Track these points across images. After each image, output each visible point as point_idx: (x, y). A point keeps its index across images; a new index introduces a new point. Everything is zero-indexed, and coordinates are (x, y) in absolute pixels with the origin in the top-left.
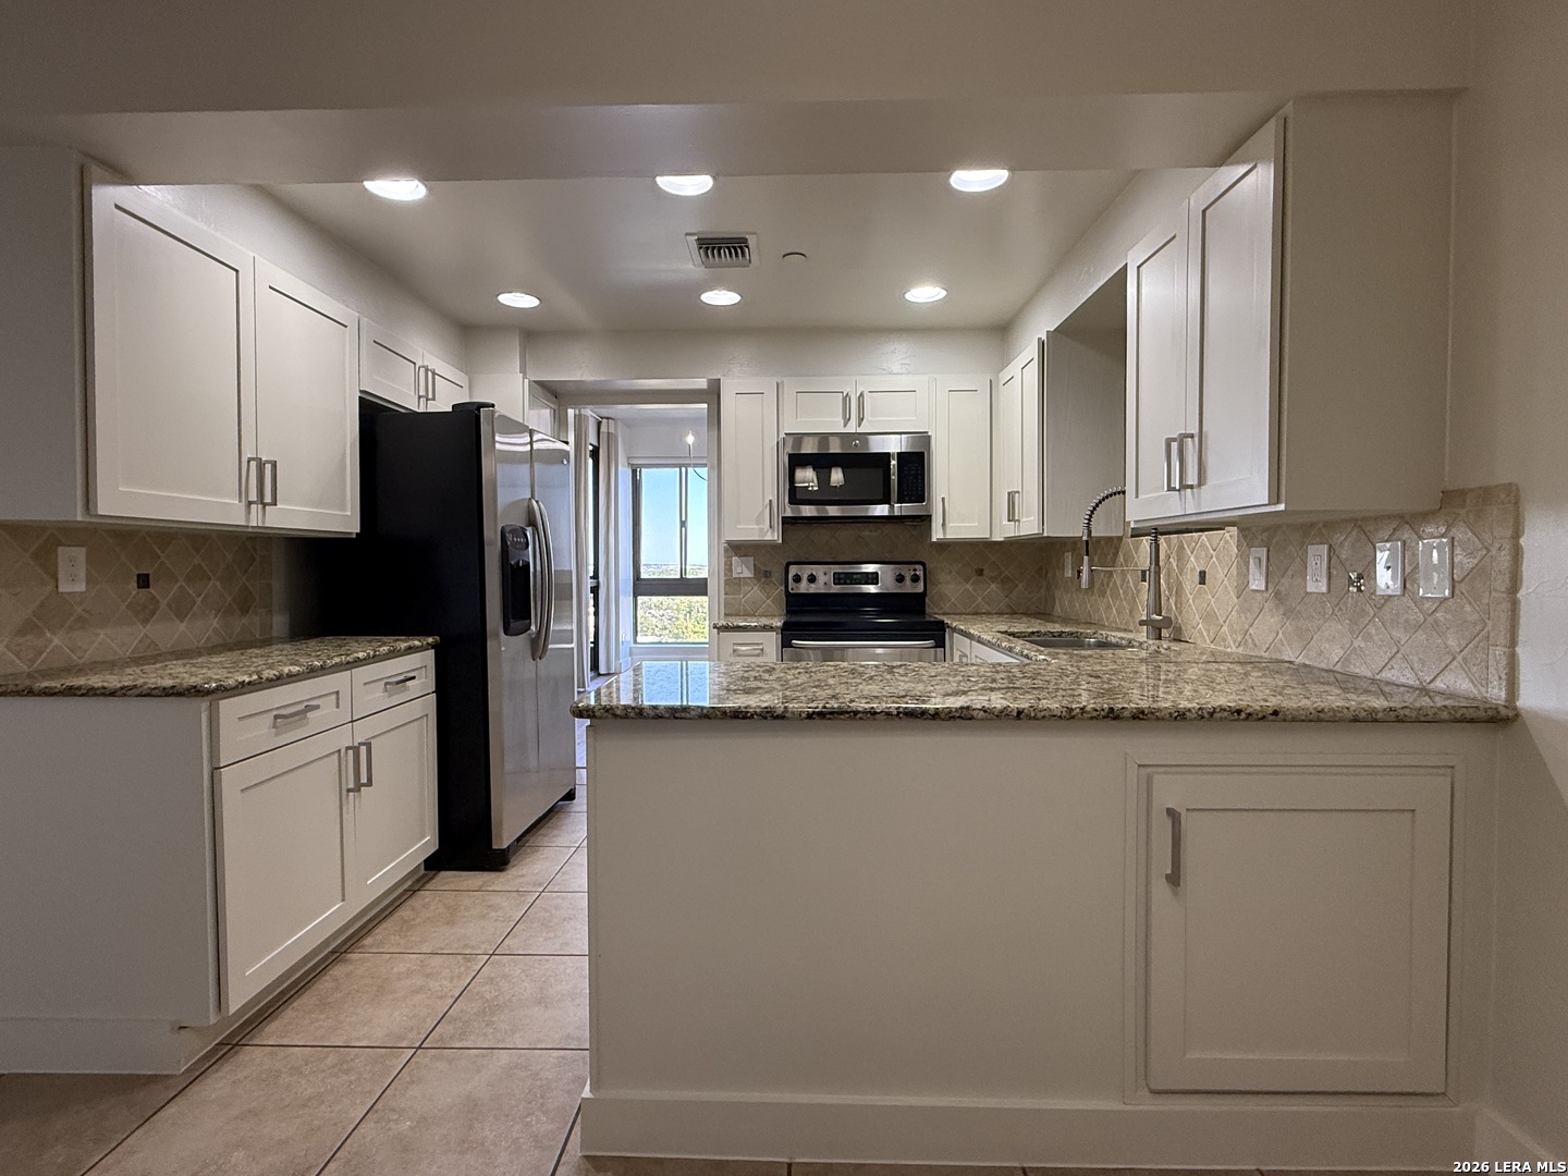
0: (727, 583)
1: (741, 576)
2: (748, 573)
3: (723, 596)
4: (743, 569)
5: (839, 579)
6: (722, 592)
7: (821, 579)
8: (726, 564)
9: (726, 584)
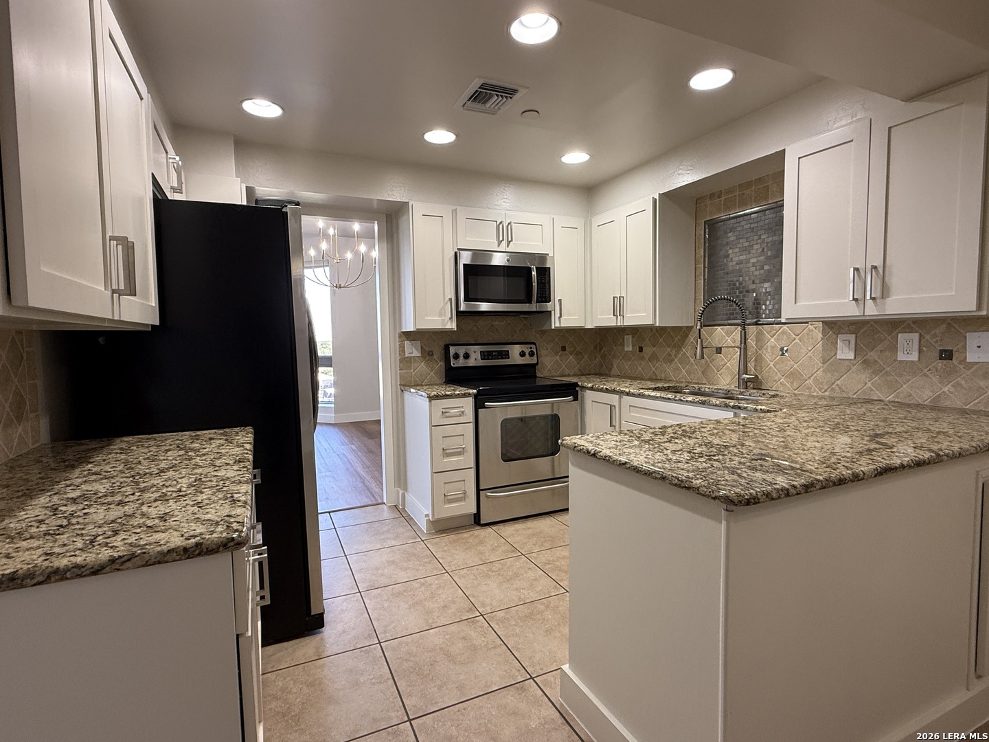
0: (401, 361)
1: (412, 355)
2: (416, 353)
3: (399, 372)
4: (412, 350)
5: (484, 356)
6: (398, 368)
7: (473, 356)
8: (400, 347)
9: (400, 363)
